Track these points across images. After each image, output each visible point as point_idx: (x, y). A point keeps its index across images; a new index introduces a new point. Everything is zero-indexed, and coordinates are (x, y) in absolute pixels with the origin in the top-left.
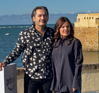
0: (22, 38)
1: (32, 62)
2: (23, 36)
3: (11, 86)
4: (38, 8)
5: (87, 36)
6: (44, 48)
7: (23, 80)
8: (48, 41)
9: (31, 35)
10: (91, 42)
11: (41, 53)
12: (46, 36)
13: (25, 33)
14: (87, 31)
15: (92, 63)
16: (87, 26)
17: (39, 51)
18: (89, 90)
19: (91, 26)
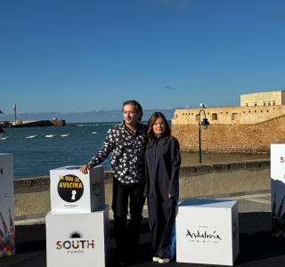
0: (110, 136)
1: (122, 163)
2: (112, 134)
3: (97, 191)
4: (125, 104)
5: (186, 134)
6: (135, 148)
7: (112, 185)
8: (140, 140)
9: (120, 133)
10: (191, 141)
11: (132, 153)
12: (137, 134)
13: (114, 131)
14: (186, 129)
15: (192, 165)
16: (186, 123)
17: (130, 151)
18: (188, 196)
19: (190, 123)
